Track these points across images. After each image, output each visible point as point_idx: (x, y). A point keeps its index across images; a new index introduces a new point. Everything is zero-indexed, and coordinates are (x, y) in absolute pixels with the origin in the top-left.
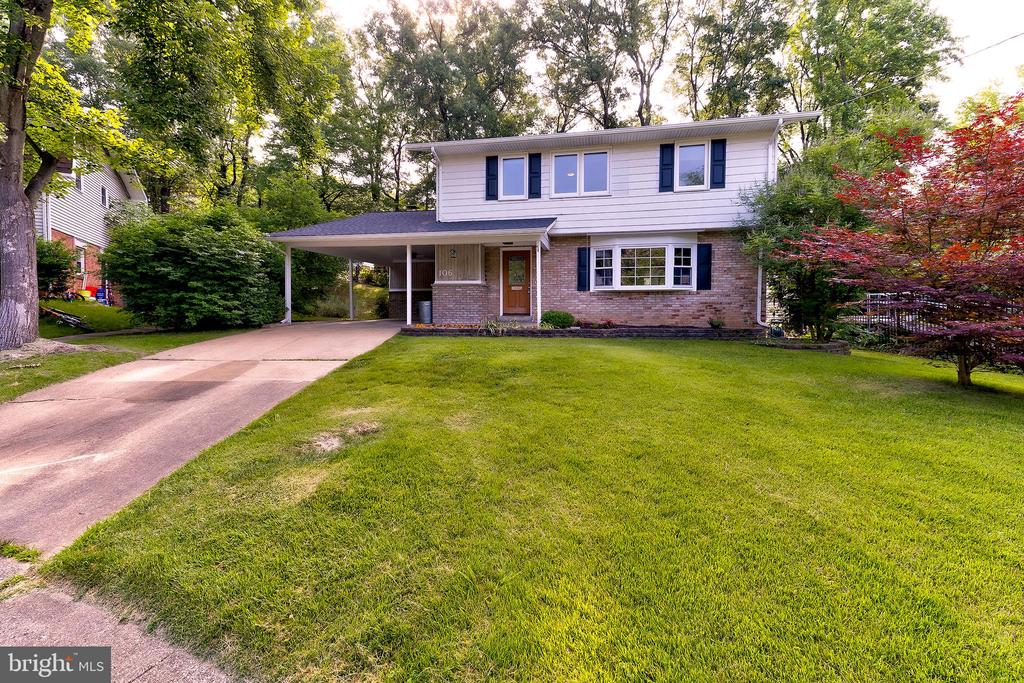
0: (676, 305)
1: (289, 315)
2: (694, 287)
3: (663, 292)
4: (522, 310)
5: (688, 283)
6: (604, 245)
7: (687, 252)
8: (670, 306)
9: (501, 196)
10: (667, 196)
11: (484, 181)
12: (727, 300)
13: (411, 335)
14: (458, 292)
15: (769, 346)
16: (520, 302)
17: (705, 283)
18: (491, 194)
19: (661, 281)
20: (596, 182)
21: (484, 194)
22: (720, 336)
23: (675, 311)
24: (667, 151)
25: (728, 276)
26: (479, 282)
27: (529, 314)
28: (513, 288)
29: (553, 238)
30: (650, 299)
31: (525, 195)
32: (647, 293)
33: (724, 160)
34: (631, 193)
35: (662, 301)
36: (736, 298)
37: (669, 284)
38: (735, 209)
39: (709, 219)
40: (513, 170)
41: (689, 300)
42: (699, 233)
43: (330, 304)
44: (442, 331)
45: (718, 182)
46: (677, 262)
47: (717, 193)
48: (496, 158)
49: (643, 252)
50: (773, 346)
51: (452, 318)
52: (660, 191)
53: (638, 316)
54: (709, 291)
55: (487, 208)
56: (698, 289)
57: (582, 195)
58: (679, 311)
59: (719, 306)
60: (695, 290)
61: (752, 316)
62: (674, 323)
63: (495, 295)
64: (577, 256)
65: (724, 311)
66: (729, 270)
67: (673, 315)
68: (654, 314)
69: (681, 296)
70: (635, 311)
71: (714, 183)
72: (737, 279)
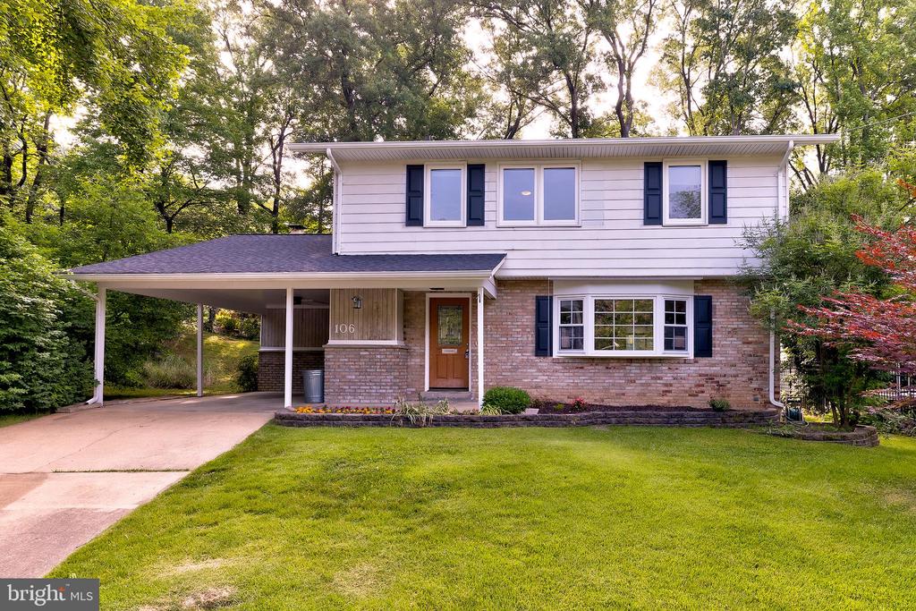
0: (668, 378)
1: (99, 392)
2: (690, 353)
3: (651, 360)
4: (457, 383)
5: (683, 348)
6: (572, 294)
7: (682, 305)
8: (660, 378)
9: (428, 220)
10: (654, 231)
11: (403, 199)
12: (731, 371)
13: (291, 425)
14: (364, 357)
15: (785, 436)
16: (453, 372)
17: (704, 348)
18: (414, 217)
19: (648, 345)
20: (561, 207)
21: (403, 218)
22: (724, 422)
23: (666, 385)
24: (653, 171)
25: (734, 340)
26: (394, 343)
27: (467, 389)
28: (444, 351)
29: (501, 283)
30: (633, 369)
31: (463, 221)
32: (630, 360)
33: (724, 187)
34: (608, 225)
35: (650, 371)
36: (743, 368)
37: (658, 350)
38: (740, 252)
39: (709, 263)
40: (445, 185)
41: (684, 371)
42: (696, 281)
43: (167, 368)
44: (338, 419)
45: (718, 215)
46: (669, 319)
47: (716, 230)
48: (421, 168)
49: (623, 305)
50: (789, 436)
51: (354, 394)
52: (645, 224)
53: (618, 391)
54: (709, 359)
55: (408, 237)
56: (695, 356)
57: (541, 224)
58: (671, 385)
59: (722, 379)
60: (692, 357)
61: (763, 393)
62: (665, 402)
63: (418, 360)
64: (534, 308)
65: (729, 386)
66: (734, 331)
67: (663, 391)
68: (638, 390)
69: (673, 366)
70: (613, 385)
71: (713, 217)
72: (744, 343)
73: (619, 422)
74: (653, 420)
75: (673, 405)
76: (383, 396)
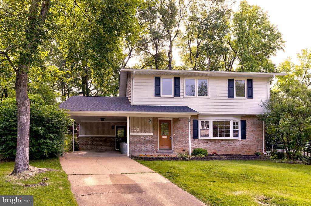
0: (233, 146)
2: (239, 138)
3: (228, 140)
4: (167, 147)
6: (205, 119)
7: (237, 123)
8: (231, 146)
9: (162, 95)
10: (231, 100)
11: (154, 87)
12: (252, 144)
14: (143, 139)
16: (167, 144)
17: (244, 137)
18: (157, 93)
19: (229, 135)
20: (203, 91)
21: (153, 94)
23: (233, 148)
24: (231, 82)
25: (252, 134)
26: (152, 134)
27: (171, 149)
28: (163, 137)
30: (223, 143)
31: (173, 95)
32: (222, 140)
33: (252, 87)
34: (218, 98)
35: (228, 144)
36: (255, 143)
37: (232, 137)
40: (167, 83)
41: (238, 143)
42: (241, 116)
45: (250, 96)
46: (234, 127)
47: (249, 100)
48: (159, 78)
49: (221, 123)
51: (139, 151)
52: (229, 98)
53: (218, 150)
54: (245, 140)
55: (155, 100)
56: (241, 139)
57: (197, 97)
58: (234, 148)
59: (249, 146)
60: (240, 139)
61: (261, 150)
62: (233, 153)
63: (156, 140)
64: (193, 123)
65: (251, 148)
66: (252, 131)
67: (232, 150)
68: (224, 149)
69: (235, 142)
70: (217, 148)
71: (249, 96)
72: (255, 135)
73: (232, 159)
74: (241, 158)
75: (235, 154)
76: (149, 151)
